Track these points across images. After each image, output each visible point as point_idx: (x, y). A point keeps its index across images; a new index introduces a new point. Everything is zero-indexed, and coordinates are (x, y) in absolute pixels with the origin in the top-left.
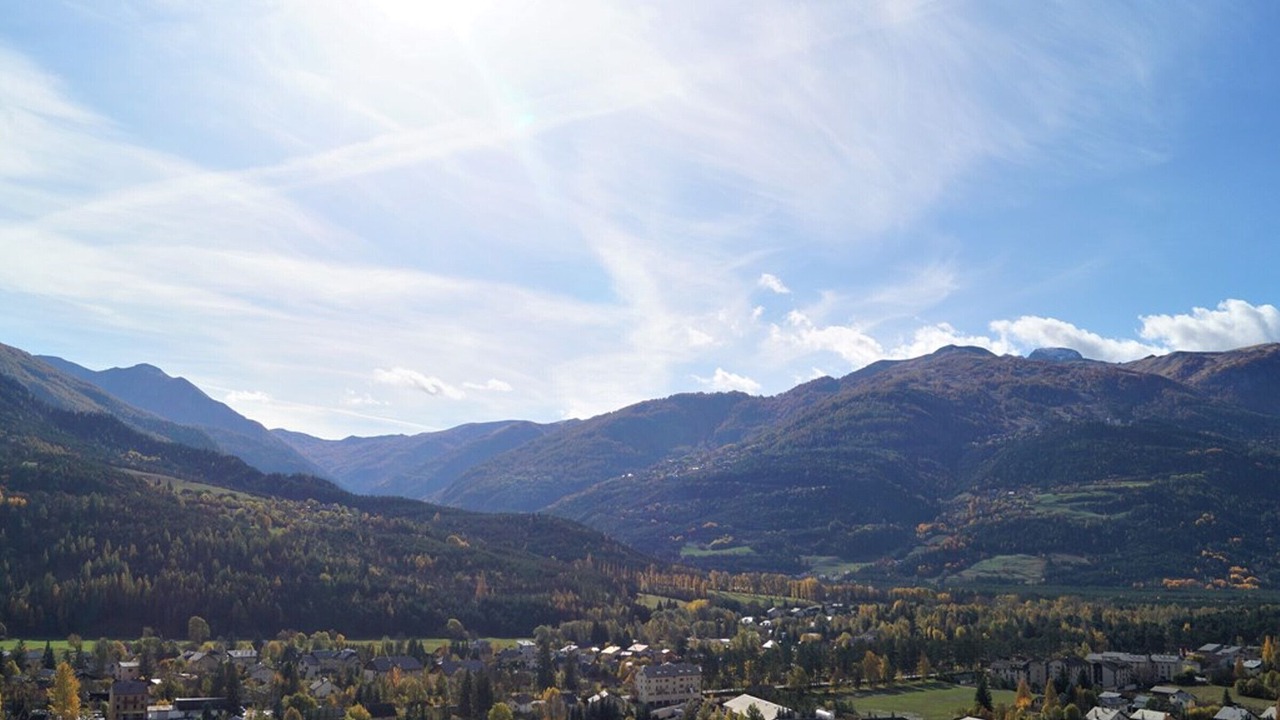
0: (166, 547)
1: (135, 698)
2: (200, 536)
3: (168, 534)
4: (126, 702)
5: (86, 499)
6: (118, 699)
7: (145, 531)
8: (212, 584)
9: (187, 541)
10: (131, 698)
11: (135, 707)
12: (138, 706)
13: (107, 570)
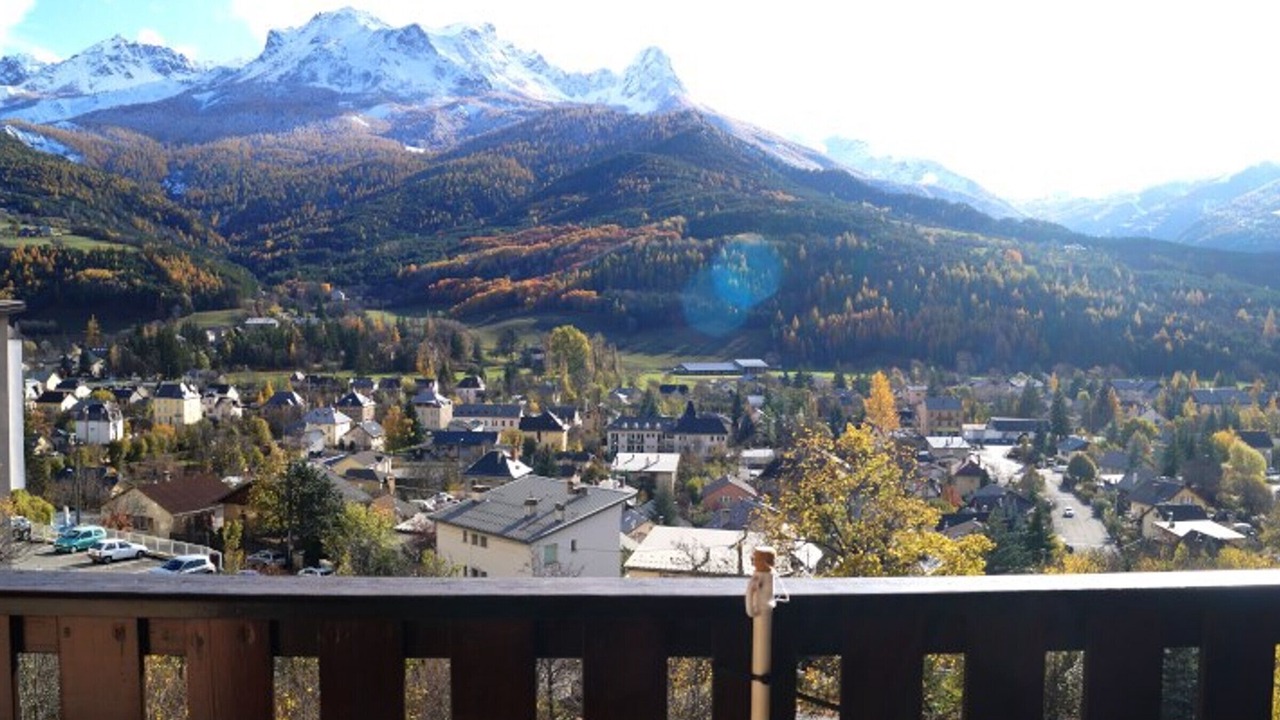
0: (922, 283)
1: (950, 414)
2: (953, 271)
3: (922, 270)
4: (940, 418)
5: (839, 239)
6: (932, 415)
7: (900, 268)
8: (973, 318)
9: (941, 275)
10: (945, 413)
11: (949, 424)
12: (953, 423)
13: (868, 304)
